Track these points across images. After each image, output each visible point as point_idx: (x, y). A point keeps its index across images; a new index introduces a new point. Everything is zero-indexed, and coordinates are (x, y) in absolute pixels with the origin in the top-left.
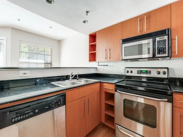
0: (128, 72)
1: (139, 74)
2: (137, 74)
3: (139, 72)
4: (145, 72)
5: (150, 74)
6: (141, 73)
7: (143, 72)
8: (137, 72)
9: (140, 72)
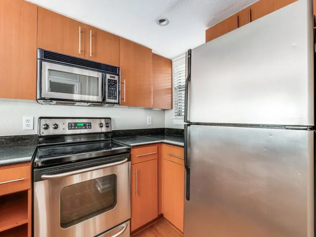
0: (47, 127)
1: (72, 129)
2: (69, 129)
3: (71, 126)
4: (82, 125)
5: (91, 128)
6: (76, 128)
7: (78, 125)
8: (69, 126)
9: (73, 125)
